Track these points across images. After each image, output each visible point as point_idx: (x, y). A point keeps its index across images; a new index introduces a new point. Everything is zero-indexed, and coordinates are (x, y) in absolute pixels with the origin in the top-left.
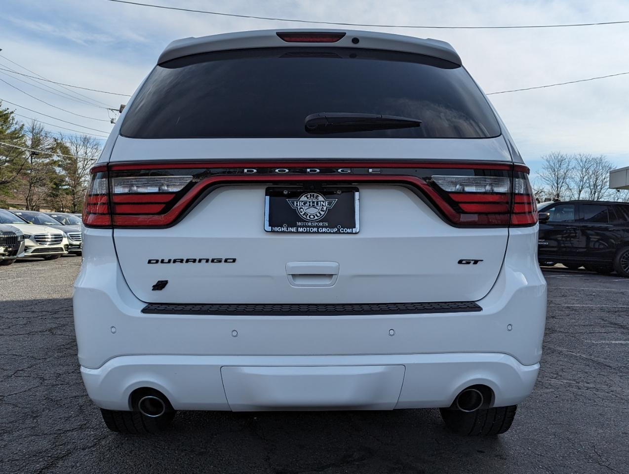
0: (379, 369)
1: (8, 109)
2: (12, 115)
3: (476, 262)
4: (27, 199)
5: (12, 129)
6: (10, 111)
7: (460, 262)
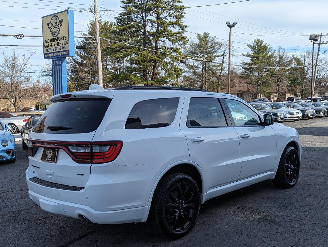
0: (57, 204)
1: (267, 43)
2: (269, 46)
3: (82, 175)
4: (276, 90)
5: (270, 53)
6: (268, 44)
7: (78, 174)
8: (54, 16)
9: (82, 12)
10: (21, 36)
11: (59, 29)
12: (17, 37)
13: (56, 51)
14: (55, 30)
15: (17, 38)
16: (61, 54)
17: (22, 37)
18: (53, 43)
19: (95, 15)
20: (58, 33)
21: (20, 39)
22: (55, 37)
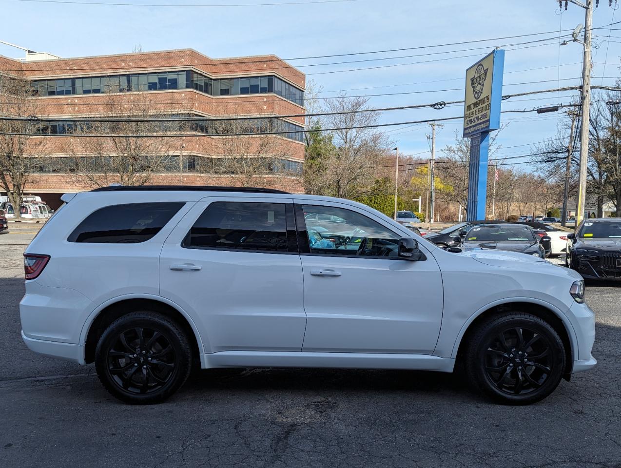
8: (479, 64)
9: (566, 44)
10: (441, 105)
11: (483, 85)
12: (436, 106)
13: (477, 122)
14: (478, 88)
15: (436, 108)
16: (479, 127)
17: (443, 106)
18: (474, 110)
19: (584, 45)
20: (481, 92)
21: (440, 109)
22: (477, 100)
